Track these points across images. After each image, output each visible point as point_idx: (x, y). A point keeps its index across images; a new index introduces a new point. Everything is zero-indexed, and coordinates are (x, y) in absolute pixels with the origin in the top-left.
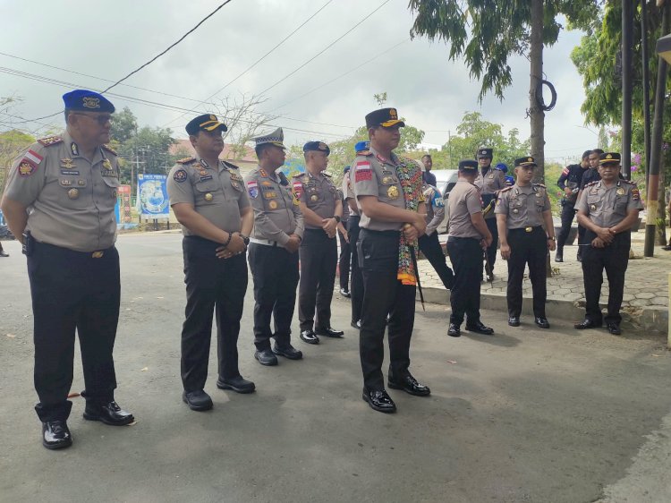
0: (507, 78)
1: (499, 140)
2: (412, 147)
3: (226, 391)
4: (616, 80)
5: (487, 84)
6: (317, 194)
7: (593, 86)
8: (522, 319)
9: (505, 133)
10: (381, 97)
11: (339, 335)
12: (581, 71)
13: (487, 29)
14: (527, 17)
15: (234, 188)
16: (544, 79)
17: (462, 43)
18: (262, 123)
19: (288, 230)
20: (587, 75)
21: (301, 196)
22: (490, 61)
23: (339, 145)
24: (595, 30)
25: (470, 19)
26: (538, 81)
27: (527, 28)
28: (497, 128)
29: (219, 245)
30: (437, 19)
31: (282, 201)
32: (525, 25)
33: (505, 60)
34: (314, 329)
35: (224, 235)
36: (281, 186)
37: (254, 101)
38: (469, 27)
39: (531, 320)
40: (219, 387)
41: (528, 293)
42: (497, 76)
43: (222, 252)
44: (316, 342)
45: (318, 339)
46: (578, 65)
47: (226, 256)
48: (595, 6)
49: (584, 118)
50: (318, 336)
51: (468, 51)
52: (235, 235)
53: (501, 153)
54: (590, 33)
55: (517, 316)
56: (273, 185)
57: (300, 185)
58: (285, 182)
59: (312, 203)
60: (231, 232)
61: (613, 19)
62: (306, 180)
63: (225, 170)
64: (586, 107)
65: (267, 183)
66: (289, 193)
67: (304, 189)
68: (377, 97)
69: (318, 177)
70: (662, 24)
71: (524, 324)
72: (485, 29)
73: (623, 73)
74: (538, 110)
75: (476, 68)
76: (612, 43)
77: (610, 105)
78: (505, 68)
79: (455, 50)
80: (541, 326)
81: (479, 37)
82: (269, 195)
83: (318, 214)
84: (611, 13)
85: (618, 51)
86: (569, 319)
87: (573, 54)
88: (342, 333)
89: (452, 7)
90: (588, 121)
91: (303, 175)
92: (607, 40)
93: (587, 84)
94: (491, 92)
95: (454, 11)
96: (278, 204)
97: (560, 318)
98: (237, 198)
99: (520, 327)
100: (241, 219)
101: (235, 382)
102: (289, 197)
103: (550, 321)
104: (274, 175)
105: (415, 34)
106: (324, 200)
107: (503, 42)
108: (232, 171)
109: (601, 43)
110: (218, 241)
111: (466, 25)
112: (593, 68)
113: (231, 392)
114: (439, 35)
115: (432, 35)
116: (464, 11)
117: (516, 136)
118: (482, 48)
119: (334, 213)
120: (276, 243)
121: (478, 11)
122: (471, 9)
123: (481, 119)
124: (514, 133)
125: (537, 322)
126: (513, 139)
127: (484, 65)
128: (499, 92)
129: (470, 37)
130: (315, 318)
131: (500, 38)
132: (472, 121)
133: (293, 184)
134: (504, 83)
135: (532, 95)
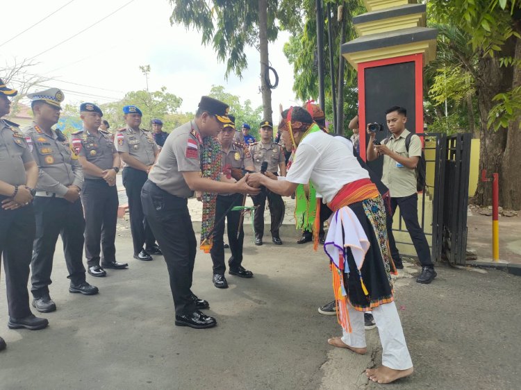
0: (244, 62)
1: (238, 108)
2: (173, 110)
3: (19, 330)
4: (314, 70)
5: (231, 65)
6: (95, 149)
7: (299, 73)
8: (264, 240)
9: (242, 103)
10: (145, 68)
11: (124, 267)
12: (290, 61)
13: (228, 25)
14: (256, 19)
15: (17, 144)
16: (270, 65)
17: (210, 32)
18: (35, 83)
19: (67, 182)
20: (296, 64)
21: (80, 151)
22: (232, 49)
23: (110, 106)
24: (298, 33)
25: (215, 15)
26: (266, 67)
27: (255, 27)
28: (236, 98)
29: (5, 197)
30: (191, 12)
31: (60, 157)
32: (254, 24)
33: (242, 49)
34: (100, 264)
35: (10, 189)
36: (58, 142)
37: (26, 63)
38: (215, 21)
39: (270, 240)
40: (11, 328)
41: (268, 220)
42: (237, 61)
43: (8, 204)
44: (104, 275)
45: (105, 272)
46: (288, 57)
47: (12, 208)
48: (299, 16)
49: (295, 95)
50: (105, 270)
51: (216, 39)
52: (21, 187)
53: (239, 118)
54: (295, 35)
55: (260, 238)
56: (49, 141)
57: (79, 141)
58: (61, 138)
59: (92, 157)
60: (17, 185)
61: (311, 27)
62: (85, 137)
63: (7, 127)
64: (296, 88)
65: (42, 139)
66: (67, 148)
67: (83, 144)
68: (142, 68)
69: (95, 134)
70: (341, 35)
71: (265, 243)
72: (227, 24)
73: (319, 65)
74: (267, 88)
75: (222, 53)
76: (311, 44)
77: (311, 87)
78: (242, 55)
79: (206, 37)
80: (276, 243)
81: (223, 29)
82: (44, 151)
83: (97, 166)
84: (309, 22)
85: (315, 50)
86: (294, 237)
87: (284, 49)
88: (127, 265)
89: (201, 4)
90: (297, 97)
91: (81, 133)
92: (307, 42)
93: (296, 71)
94: (233, 73)
95: (203, 7)
96: (55, 159)
97: (288, 236)
98: (20, 154)
99: (264, 245)
100: (26, 172)
101: (28, 321)
102: (67, 153)
103: (282, 239)
104: (50, 132)
105: (174, 21)
106: (103, 154)
107: (240, 35)
108: (14, 129)
109: (304, 43)
110: (4, 194)
111: (213, 20)
112: (299, 61)
113: (24, 330)
114: (193, 24)
115: (187, 23)
116: (211, 8)
117: (249, 106)
118: (225, 38)
119: (113, 164)
120: (54, 194)
121: (221, 9)
122: (216, 7)
123: (225, 91)
124: (248, 103)
125: (274, 241)
126: (247, 108)
127: (228, 52)
128: (239, 73)
129: (216, 29)
130: (101, 255)
131: (237, 32)
132: (218, 93)
133: (71, 140)
134: (242, 66)
135: (262, 76)
